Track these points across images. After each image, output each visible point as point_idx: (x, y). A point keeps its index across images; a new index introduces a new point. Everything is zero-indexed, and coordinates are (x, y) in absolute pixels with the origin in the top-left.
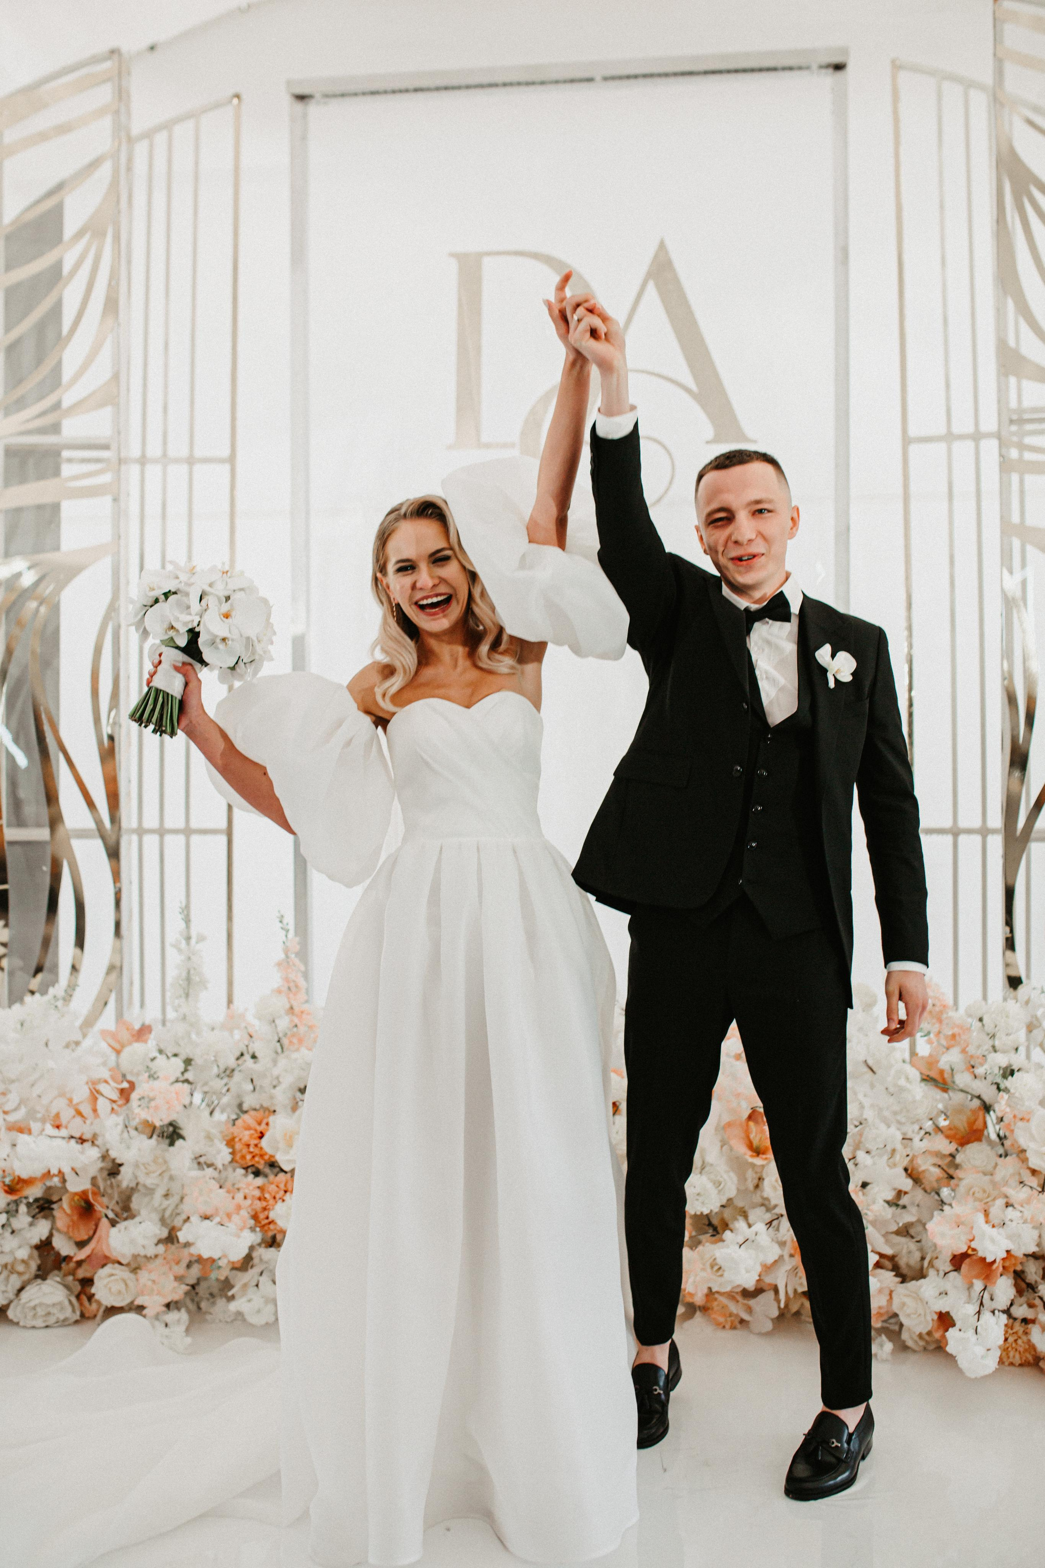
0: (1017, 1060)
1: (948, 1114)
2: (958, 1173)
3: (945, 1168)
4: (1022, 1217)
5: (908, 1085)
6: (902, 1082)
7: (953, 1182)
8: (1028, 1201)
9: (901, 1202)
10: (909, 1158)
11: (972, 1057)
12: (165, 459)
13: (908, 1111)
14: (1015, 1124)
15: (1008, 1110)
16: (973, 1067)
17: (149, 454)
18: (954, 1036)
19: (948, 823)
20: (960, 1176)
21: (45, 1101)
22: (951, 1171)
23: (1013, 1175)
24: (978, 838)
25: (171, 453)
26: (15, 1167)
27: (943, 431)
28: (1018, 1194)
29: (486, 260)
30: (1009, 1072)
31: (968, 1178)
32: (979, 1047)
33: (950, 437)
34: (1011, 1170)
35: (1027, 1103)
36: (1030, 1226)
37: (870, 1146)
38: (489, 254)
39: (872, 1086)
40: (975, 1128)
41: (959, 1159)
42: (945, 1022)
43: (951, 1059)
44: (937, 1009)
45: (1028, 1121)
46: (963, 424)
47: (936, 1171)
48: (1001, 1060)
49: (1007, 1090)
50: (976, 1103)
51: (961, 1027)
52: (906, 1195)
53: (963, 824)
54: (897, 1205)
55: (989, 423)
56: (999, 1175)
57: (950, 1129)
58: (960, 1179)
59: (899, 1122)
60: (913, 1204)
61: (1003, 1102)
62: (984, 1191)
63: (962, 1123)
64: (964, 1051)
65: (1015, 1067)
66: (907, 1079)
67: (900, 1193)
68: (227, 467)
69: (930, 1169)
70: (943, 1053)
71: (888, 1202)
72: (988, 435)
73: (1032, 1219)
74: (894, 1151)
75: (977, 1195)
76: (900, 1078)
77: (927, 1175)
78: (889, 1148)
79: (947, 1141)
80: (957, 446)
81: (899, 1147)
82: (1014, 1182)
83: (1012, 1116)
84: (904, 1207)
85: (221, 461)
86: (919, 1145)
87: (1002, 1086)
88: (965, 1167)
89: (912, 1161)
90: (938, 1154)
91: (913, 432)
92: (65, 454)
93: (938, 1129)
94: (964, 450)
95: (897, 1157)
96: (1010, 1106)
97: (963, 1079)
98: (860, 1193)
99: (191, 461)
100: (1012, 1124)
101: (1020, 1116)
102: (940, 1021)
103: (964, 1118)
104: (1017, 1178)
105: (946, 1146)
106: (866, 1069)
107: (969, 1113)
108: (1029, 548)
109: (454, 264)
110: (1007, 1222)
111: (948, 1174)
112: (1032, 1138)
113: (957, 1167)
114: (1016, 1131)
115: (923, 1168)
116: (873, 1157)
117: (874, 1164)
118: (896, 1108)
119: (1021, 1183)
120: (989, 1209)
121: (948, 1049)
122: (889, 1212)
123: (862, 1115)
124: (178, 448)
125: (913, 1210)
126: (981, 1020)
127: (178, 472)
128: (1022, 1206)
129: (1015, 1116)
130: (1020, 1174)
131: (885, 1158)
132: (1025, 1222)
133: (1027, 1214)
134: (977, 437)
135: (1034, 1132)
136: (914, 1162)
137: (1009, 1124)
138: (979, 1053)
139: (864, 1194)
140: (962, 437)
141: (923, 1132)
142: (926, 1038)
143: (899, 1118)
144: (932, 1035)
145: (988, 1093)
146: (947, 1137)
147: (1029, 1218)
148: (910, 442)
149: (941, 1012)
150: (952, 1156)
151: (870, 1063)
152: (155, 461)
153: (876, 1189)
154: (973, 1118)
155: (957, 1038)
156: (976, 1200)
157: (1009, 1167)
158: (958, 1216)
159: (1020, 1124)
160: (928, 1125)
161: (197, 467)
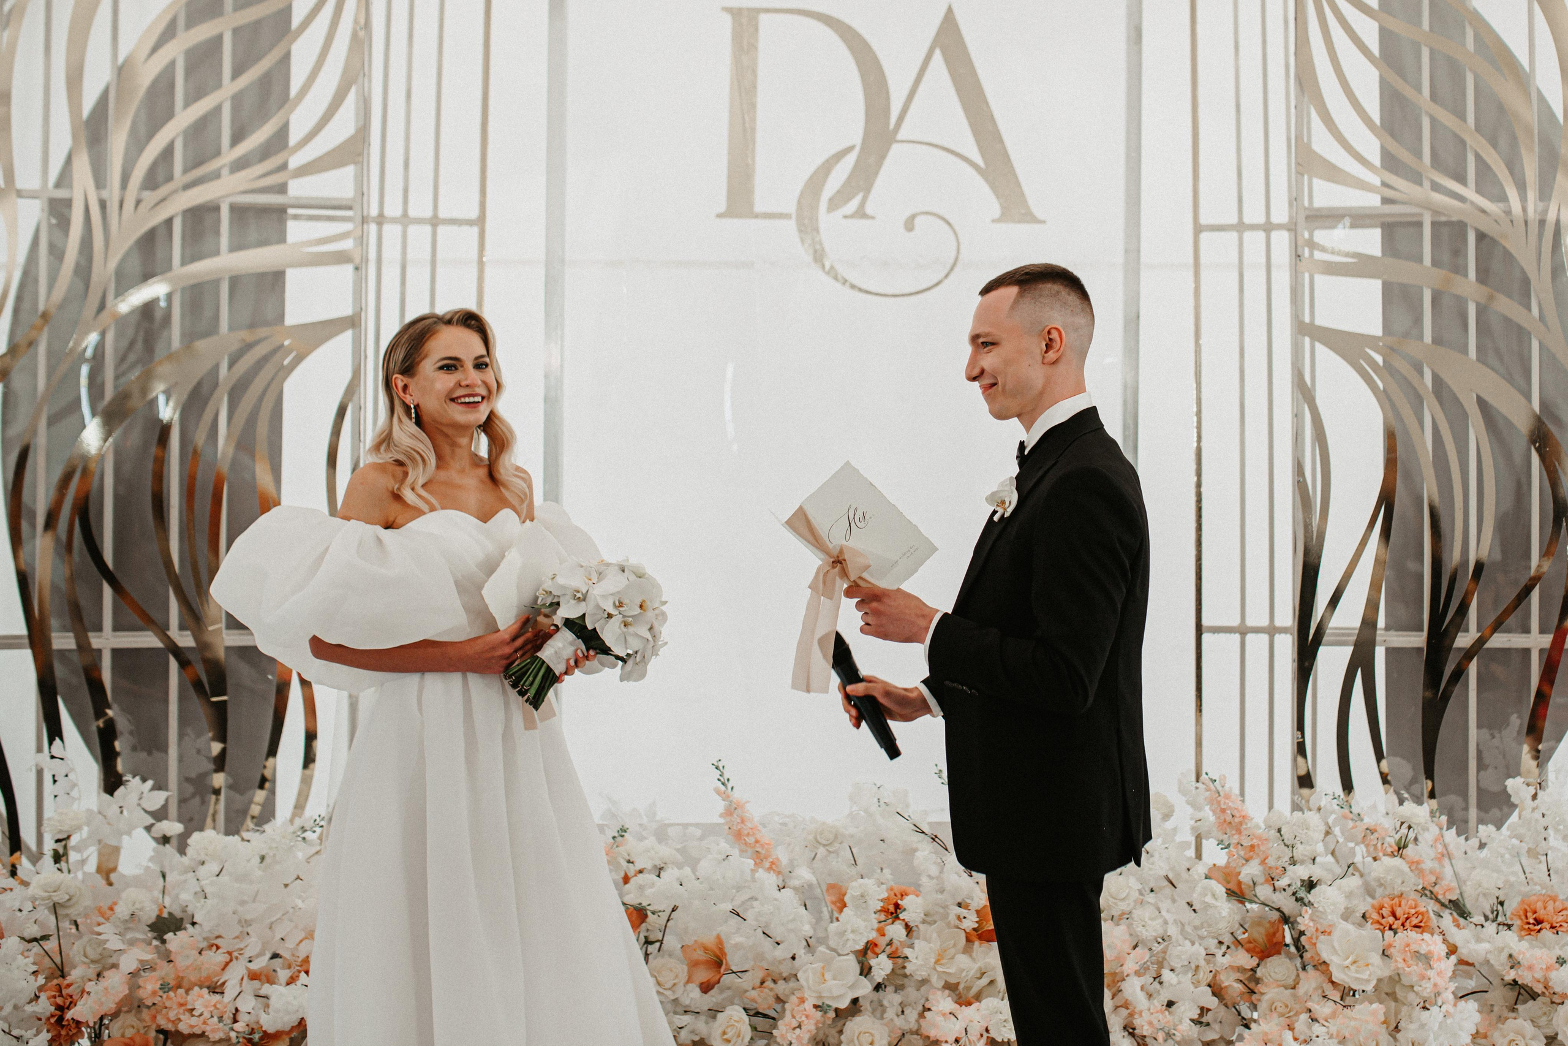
0: (1316, 872)
1: (1246, 926)
2: (1261, 988)
3: (1246, 982)
4: (1328, 1033)
5: (1213, 901)
6: (1209, 899)
7: (1254, 997)
8: (1334, 1015)
9: (1204, 1020)
10: (1212, 974)
11: (1270, 868)
12: (405, 220)
13: (1210, 926)
14: (1317, 938)
15: (1311, 924)
16: (1273, 879)
17: (389, 212)
18: (1252, 847)
19: (1235, 622)
20: (1262, 991)
21: (290, 944)
22: (1252, 985)
23: (1316, 989)
24: (1265, 638)
25: (412, 213)
26: (262, 1022)
27: (1233, 220)
28: (1323, 1009)
29: (764, 18)
30: (1310, 885)
31: (1270, 993)
32: (1279, 858)
33: (1241, 227)
34: (1314, 985)
35: (1329, 917)
36: (1336, 1041)
37: (1174, 964)
38: (767, 11)
39: (1174, 901)
40: (1275, 940)
41: (1260, 973)
42: (1244, 833)
43: (1251, 871)
44: (1236, 820)
45: (1330, 934)
46: (1254, 214)
47: (1239, 987)
48: (1303, 872)
49: (1310, 904)
50: (1275, 915)
51: (1260, 838)
52: (1209, 1013)
53: (1250, 622)
54: (1201, 1023)
55: (1281, 215)
56: (1301, 990)
57: (1250, 942)
58: (1262, 994)
59: (1201, 938)
60: (1215, 1021)
61: (1307, 916)
62: (1287, 1006)
63: (1259, 935)
64: (1263, 862)
65: (1315, 879)
66: (1214, 895)
67: (1204, 1011)
68: (475, 230)
69: (1232, 984)
70: (1243, 865)
71: (1192, 1020)
72: (1279, 227)
73: (1338, 1032)
74: (1197, 967)
75: (1279, 1009)
76: (1206, 895)
77: (1230, 991)
78: (1193, 966)
79: (1248, 956)
80: (1248, 235)
81: (1202, 963)
82: (1317, 997)
83: (1314, 930)
84: (1208, 1024)
85: (469, 223)
86: (1222, 961)
87: (1306, 901)
88: (1266, 980)
89: (1215, 976)
90: (1241, 969)
91: (1203, 220)
92: (291, 211)
93: (1238, 943)
94: (1255, 240)
95: (1201, 975)
96: (1313, 920)
97: (1264, 891)
98: (1167, 1013)
99: (435, 222)
100: (1314, 937)
101: (1322, 930)
102: (1239, 832)
103: (1262, 930)
104: (1320, 991)
105: (1246, 960)
106: (1166, 883)
107: (1268, 925)
108: (1319, 346)
109: (728, 19)
110: (1314, 1038)
111: (1249, 988)
112: (1335, 952)
113: (1258, 981)
114: (1318, 945)
115: (1226, 984)
116: (1178, 975)
117: (1179, 983)
118: (1197, 923)
119: (1324, 997)
120: (1293, 1024)
121: (1247, 861)
122: (1196, 1029)
123: (1166, 931)
124: (421, 207)
125: (1216, 1026)
126: (1279, 830)
127: (420, 234)
128: (1327, 1021)
129: (1317, 930)
130: (1322, 987)
131: (1190, 975)
132: (1331, 1037)
133: (1333, 1029)
134: (1268, 228)
135: (1336, 945)
136: (1217, 978)
137: (1311, 938)
138: (1280, 863)
139: (1170, 1013)
140: (1253, 227)
141: (1224, 948)
142: (1226, 850)
143: (1200, 933)
144: (1231, 848)
145: (1288, 905)
146: (1248, 951)
147: (1335, 1034)
148: (1201, 231)
149: (1241, 823)
150: (1253, 970)
151: (1171, 877)
152: (394, 220)
153: (1183, 1008)
154: (1272, 930)
155: (1256, 849)
156: (1282, 1015)
157: (1311, 981)
158: (1266, 1034)
159: (1322, 937)
160: (1227, 939)
161: (441, 230)
